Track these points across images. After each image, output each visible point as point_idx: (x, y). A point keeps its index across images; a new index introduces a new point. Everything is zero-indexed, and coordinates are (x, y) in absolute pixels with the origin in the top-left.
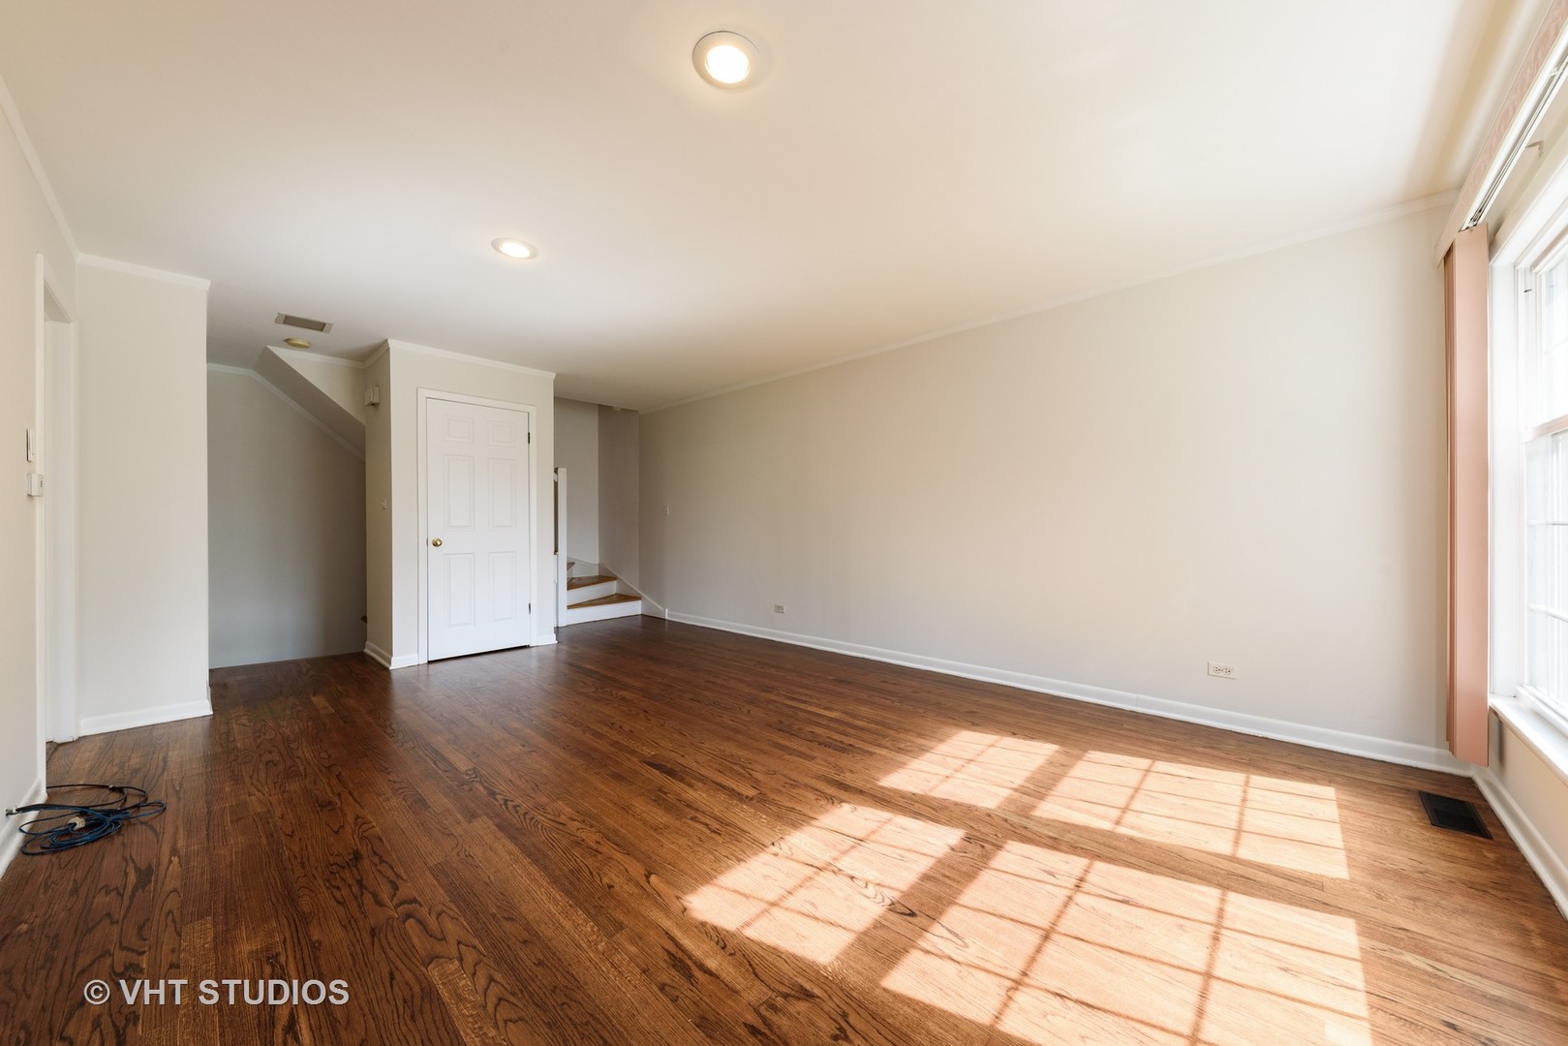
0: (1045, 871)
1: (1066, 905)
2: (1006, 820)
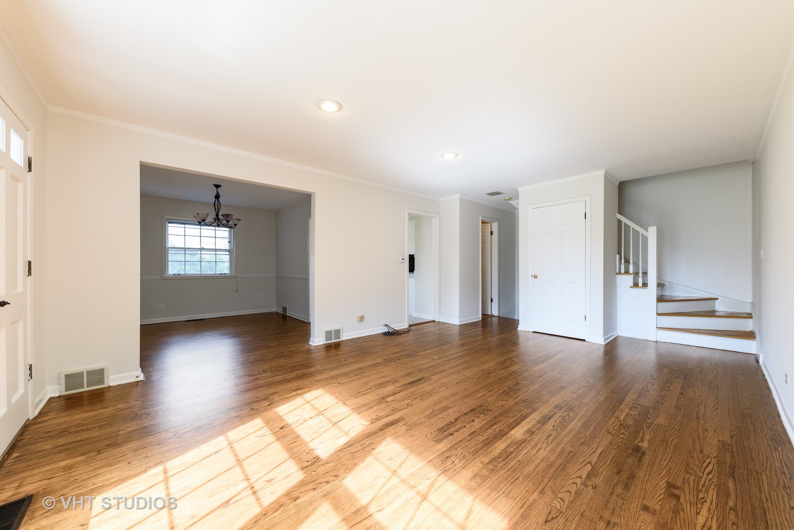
0: (273, 479)
1: (246, 476)
2: (327, 482)
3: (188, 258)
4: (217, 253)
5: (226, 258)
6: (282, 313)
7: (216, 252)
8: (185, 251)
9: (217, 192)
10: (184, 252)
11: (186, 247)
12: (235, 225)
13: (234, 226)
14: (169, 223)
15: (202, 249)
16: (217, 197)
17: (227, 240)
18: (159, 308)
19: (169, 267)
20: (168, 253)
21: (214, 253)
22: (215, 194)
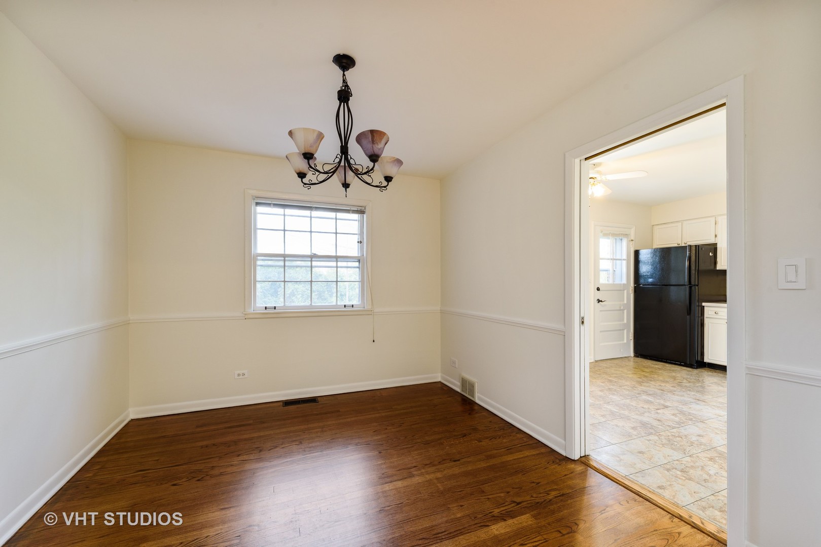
3: (291, 274)
4: (340, 264)
5: (351, 273)
6: (459, 390)
7: (337, 261)
8: (284, 261)
9: (344, 81)
10: (282, 263)
11: (287, 252)
12: (388, 179)
13: (385, 183)
14: (257, 204)
15: (313, 257)
16: (344, 95)
17: (356, 238)
18: (239, 375)
19: (257, 294)
20: (255, 266)
21: (334, 264)
22: (339, 85)
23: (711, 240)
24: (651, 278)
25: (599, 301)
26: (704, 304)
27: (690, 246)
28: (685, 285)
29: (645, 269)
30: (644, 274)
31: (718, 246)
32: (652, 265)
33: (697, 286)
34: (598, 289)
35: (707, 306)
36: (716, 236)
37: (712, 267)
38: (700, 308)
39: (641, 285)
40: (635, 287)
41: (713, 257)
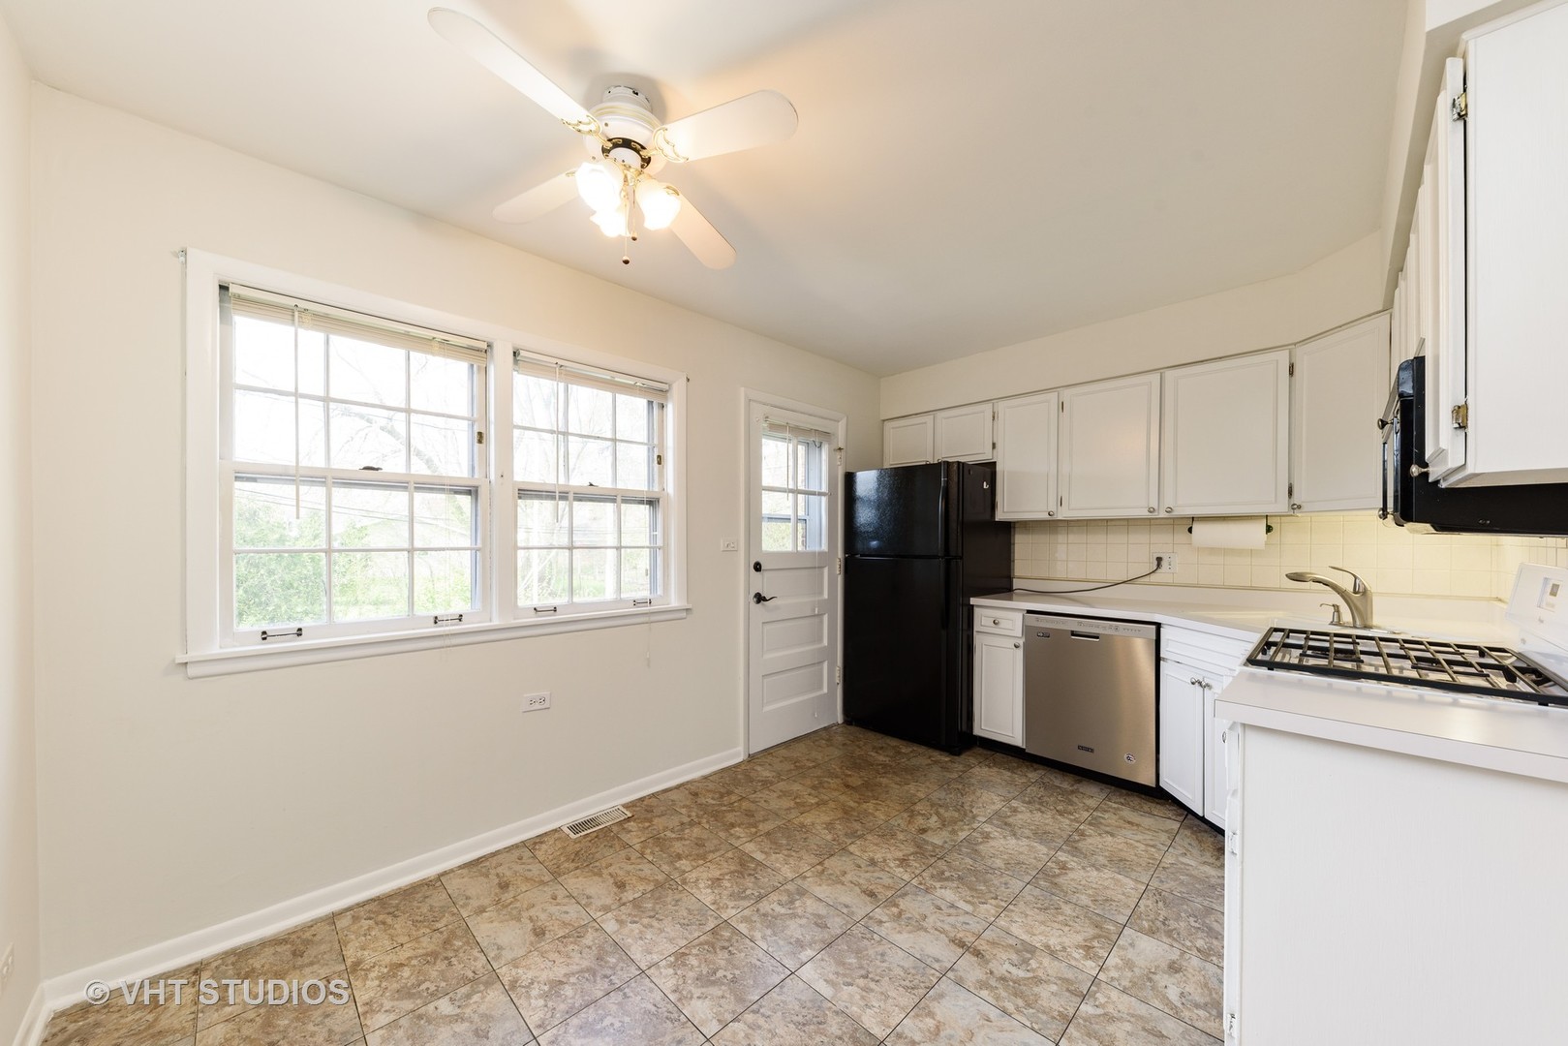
23: (986, 456)
24: (874, 539)
25: (760, 598)
26: (973, 601)
27: (948, 464)
28: (935, 557)
29: (865, 516)
30: (863, 529)
31: (999, 468)
32: (878, 509)
33: (961, 558)
34: (758, 567)
35: (978, 606)
36: (994, 446)
37: (987, 517)
38: (965, 609)
39: (858, 556)
40: (846, 560)
41: (989, 491)
